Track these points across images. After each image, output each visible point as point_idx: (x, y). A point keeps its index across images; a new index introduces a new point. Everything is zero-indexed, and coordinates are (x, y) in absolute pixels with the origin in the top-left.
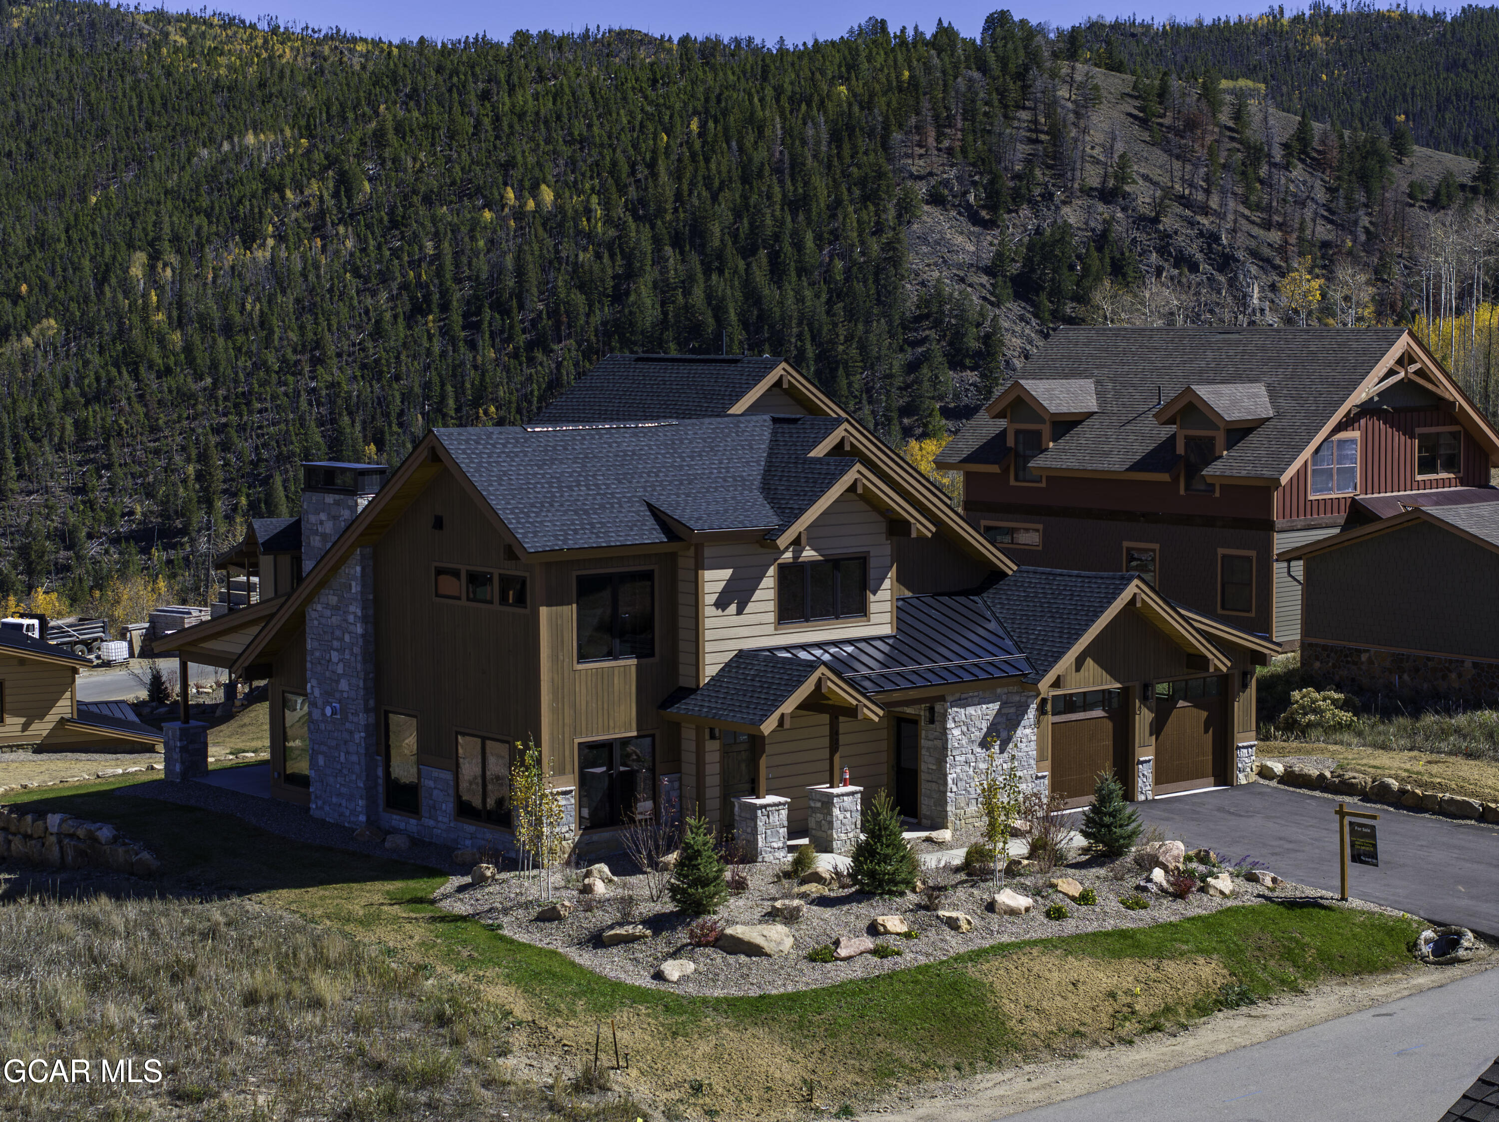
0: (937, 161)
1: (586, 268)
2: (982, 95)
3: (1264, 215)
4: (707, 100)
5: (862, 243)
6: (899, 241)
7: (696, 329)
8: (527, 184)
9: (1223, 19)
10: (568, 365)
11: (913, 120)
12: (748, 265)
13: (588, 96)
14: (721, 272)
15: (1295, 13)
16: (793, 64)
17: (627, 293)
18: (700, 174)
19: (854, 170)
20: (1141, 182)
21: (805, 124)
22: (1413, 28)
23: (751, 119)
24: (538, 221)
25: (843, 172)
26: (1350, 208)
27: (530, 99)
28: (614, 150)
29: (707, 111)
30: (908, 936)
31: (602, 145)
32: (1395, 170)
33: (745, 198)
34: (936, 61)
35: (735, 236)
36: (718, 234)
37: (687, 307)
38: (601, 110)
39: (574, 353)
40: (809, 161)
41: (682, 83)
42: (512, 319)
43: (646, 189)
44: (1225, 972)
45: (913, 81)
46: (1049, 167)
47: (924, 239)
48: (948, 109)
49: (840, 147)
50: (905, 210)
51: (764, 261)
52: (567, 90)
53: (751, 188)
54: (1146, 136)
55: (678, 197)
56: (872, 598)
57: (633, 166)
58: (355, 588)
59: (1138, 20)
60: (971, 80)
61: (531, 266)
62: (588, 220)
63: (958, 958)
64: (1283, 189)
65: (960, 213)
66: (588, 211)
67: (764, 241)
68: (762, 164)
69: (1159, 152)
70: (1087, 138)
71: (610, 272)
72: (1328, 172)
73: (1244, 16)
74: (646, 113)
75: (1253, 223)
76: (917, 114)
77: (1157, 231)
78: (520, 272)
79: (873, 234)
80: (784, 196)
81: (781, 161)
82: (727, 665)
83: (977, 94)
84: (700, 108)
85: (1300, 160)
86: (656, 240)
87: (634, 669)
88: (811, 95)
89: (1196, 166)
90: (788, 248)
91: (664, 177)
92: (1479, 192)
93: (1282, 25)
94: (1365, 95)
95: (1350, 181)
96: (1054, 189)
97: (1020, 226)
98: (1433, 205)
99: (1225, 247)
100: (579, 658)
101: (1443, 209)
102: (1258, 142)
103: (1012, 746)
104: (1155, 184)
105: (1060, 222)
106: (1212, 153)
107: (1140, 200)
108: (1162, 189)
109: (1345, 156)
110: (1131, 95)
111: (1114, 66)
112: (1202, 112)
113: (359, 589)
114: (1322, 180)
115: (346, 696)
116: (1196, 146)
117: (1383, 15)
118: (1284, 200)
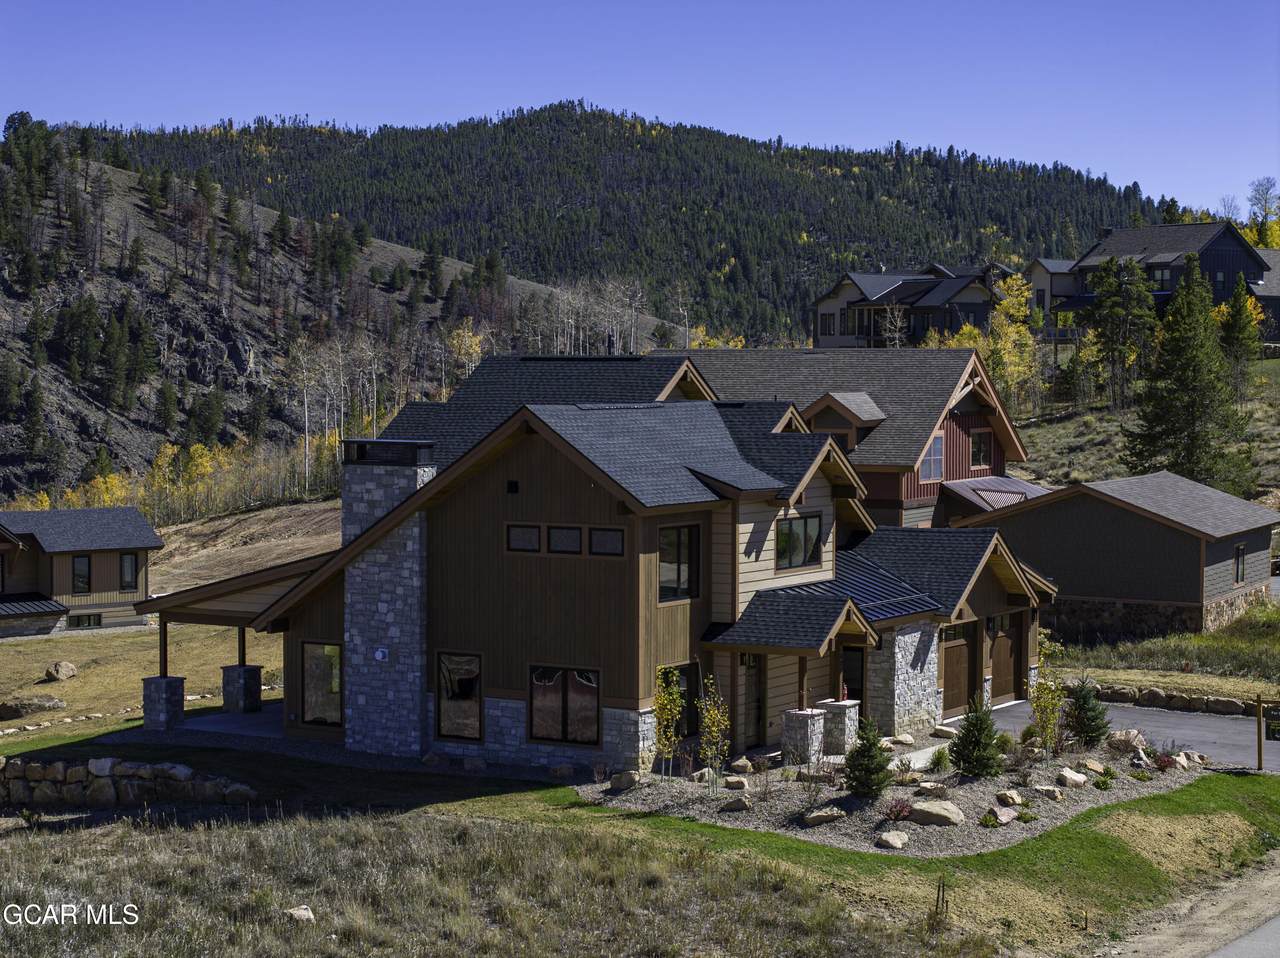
2: (11, 185)
3: (254, 293)
15: (242, 126)
20: (151, 263)
22: (341, 142)
26: (325, 288)
30: (1028, 805)
32: (358, 257)
44: (1246, 822)
46: (73, 249)
54: (152, 225)
56: (823, 549)
58: (411, 546)
63: (1076, 820)
64: (269, 271)
69: (165, 238)
70: (104, 225)
72: (304, 258)
75: (245, 299)
77: (168, 305)
82: (751, 602)
85: (280, 247)
87: (688, 606)
89: (196, 251)
92: (426, 277)
93: (232, 136)
94: (304, 196)
95: (323, 267)
96: (78, 268)
97: (49, 299)
98: (390, 287)
99: (225, 319)
100: (660, 598)
101: (398, 290)
102: (247, 232)
103: (926, 667)
104: (163, 265)
105: (86, 296)
106: (209, 239)
107: (152, 278)
108: (169, 269)
109: (319, 245)
110: (137, 189)
111: (120, 164)
112: (199, 204)
113: (417, 547)
114: (300, 264)
115: (397, 641)
116: (195, 234)
117: (316, 131)
118: (270, 281)
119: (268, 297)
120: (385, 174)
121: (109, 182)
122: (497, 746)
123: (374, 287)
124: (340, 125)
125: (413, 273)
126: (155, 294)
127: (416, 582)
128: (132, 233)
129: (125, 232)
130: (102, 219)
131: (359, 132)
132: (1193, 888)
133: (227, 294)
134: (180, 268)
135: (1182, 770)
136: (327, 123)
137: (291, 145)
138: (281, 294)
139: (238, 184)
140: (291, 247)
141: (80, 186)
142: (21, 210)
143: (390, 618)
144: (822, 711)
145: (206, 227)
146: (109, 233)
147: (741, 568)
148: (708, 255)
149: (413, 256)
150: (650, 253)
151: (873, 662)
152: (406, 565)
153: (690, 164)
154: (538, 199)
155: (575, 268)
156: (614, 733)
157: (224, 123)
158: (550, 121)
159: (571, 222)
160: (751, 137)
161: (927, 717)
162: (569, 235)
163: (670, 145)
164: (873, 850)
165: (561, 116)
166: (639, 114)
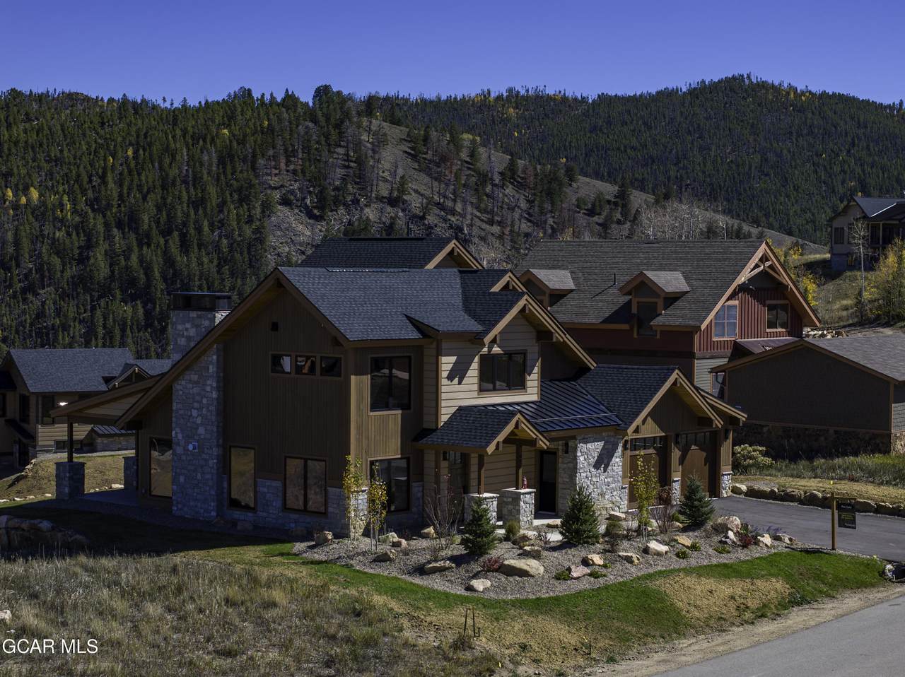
0: (286, 179)
1: (61, 241)
2: (314, 137)
3: (489, 216)
4: (138, 136)
5: (240, 229)
6: (263, 228)
7: (133, 282)
8: (21, 187)
9: (453, 96)
10: (50, 304)
11: (271, 152)
12: (166, 241)
13: (60, 132)
14: (149, 245)
15: (497, 94)
16: (193, 115)
17: (88, 258)
18: (135, 182)
19: (234, 182)
20: (413, 194)
21: (202, 153)
22: (569, 106)
23: (167, 149)
24: (29, 211)
25: (227, 183)
26: (542, 213)
27: (22, 133)
28: (78, 167)
29: (138, 143)
30: (605, 566)
31: (69, 163)
32: (567, 190)
33: (164, 198)
34: (285, 115)
35: (158, 223)
36: (147, 221)
37: (127, 268)
38: (69, 140)
39: (53, 296)
40: (205, 176)
41: (121, 125)
42: (12, 274)
43: (100, 192)
44: (788, 586)
45: (271, 129)
46: (357, 183)
47: (279, 227)
48: (293, 146)
49: (224, 168)
50: (267, 207)
51: (177, 239)
52: (46, 128)
53: (168, 192)
54: (416, 166)
55: (121, 196)
56: (528, 378)
57: (90, 177)
58: (212, 369)
59: (401, 96)
60: (307, 127)
61: (24, 239)
62: (62, 211)
63: (639, 578)
64: (501, 200)
65: (301, 211)
66: (62, 206)
67: (176, 226)
68: (175, 177)
69: (424, 176)
70: (380, 166)
71: (77, 244)
72: (527, 191)
73: (466, 95)
74: (99, 144)
75: (482, 220)
76: (274, 148)
77: (424, 224)
78: (17, 243)
79: (247, 223)
80: (189, 198)
81: (187, 176)
82: (453, 415)
83: (312, 136)
84: (133, 142)
85: (510, 182)
86: (107, 225)
87: (400, 416)
88: (206, 135)
89: (447, 185)
90: (192, 231)
91: (111, 185)
92: (619, 206)
93: (490, 101)
94: (541, 146)
95: (541, 196)
96: (359, 197)
97: (338, 220)
98: (591, 213)
99: (466, 235)
100: (371, 408)
101: (598, 214)
102: (485, 171)
103: (610, 468)
104: (422, 195)
105: (364, 218)
106: (457, 177)
107: (413, 205)
108: (427, 199)
109: (538, 181)
110: (406, 140)
111: (395, 122)
112: (450, 151)
113: (215, 369)
114: (524, 195)
115: (202, 437)
116: (447, 173)
117: (551, 98)
118: (502, 207)
119: (499, 219)
120: (601, 130)
121: (385, 134)
122: (265, 514)
123: (579, 212)
124: (569, 94)
125: (609, 202)
126: (415, 216)
127: (214, 395)
128: (400, 172)
129: (395, 171)
130: (379, 161)
131: (583, 98)
132: (707, 630)
133: (469, 217)
134: (435, 197)
135: (765, 548)
136: (560, 92)
137: (532, 108)
138: (509, 217)
139: (492, 137)
140: (518, 182)
141: (364, 137)
142: (320, 156)
143: (199, 421)
144: (495, 495)
145: (455, 168)
146: (383, 172)
147: (444, 389)
148: (841, 190)
149: (609, 189)
150: (796, 188)
151: (563, 463)
152: (209, 382)
153: (830, 121)
154: (714, 148)
155: (740, 200)
156: (335, 506)
157: (484, 92)
158: (725, 89)
159: (738, 166)
160: (878, 101)
161: (611, 505)
162: (736, 175)
163: (815, 108)
164: (464, 593)
165: (734, 88)
166: (794, 84)
